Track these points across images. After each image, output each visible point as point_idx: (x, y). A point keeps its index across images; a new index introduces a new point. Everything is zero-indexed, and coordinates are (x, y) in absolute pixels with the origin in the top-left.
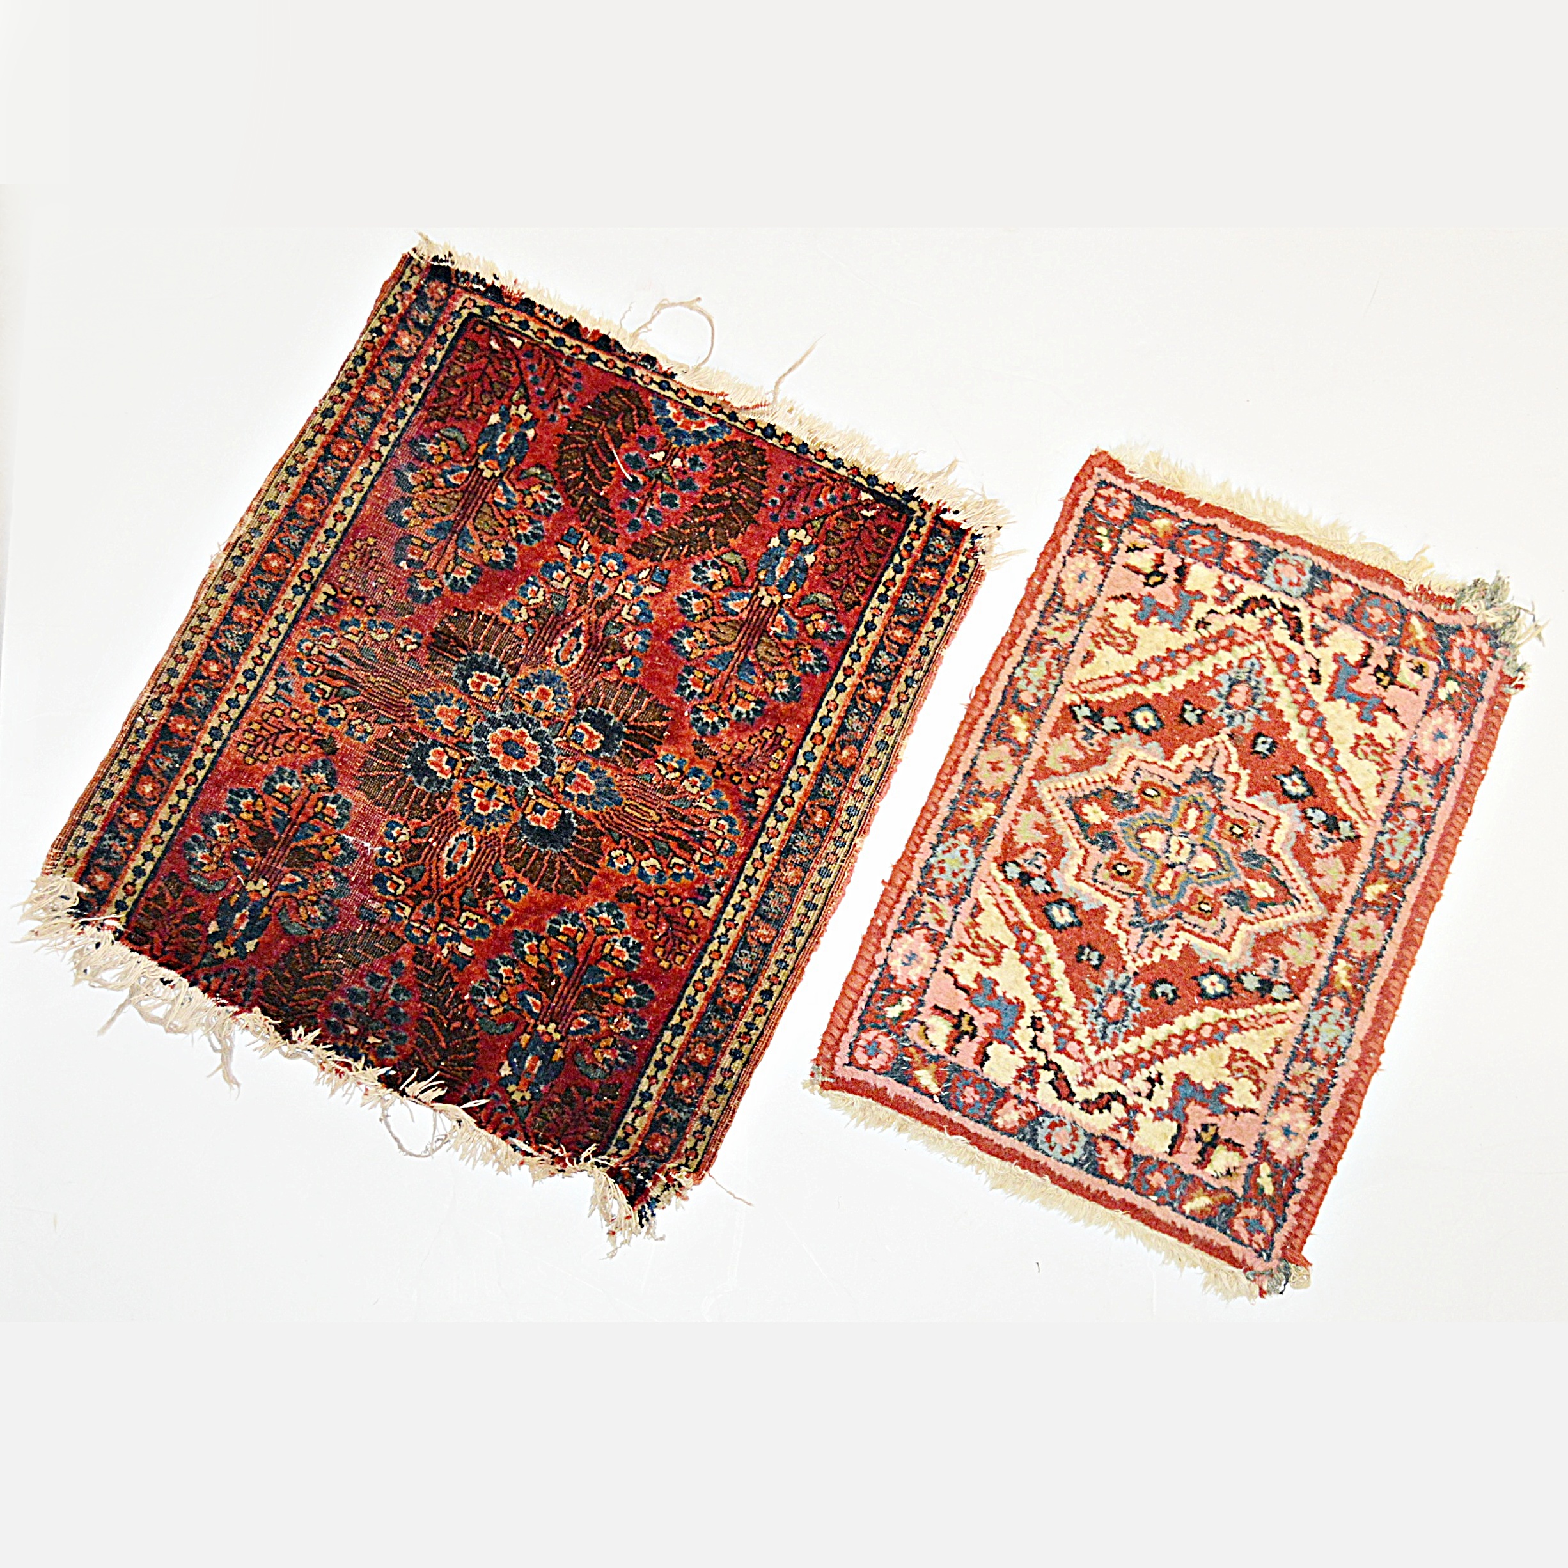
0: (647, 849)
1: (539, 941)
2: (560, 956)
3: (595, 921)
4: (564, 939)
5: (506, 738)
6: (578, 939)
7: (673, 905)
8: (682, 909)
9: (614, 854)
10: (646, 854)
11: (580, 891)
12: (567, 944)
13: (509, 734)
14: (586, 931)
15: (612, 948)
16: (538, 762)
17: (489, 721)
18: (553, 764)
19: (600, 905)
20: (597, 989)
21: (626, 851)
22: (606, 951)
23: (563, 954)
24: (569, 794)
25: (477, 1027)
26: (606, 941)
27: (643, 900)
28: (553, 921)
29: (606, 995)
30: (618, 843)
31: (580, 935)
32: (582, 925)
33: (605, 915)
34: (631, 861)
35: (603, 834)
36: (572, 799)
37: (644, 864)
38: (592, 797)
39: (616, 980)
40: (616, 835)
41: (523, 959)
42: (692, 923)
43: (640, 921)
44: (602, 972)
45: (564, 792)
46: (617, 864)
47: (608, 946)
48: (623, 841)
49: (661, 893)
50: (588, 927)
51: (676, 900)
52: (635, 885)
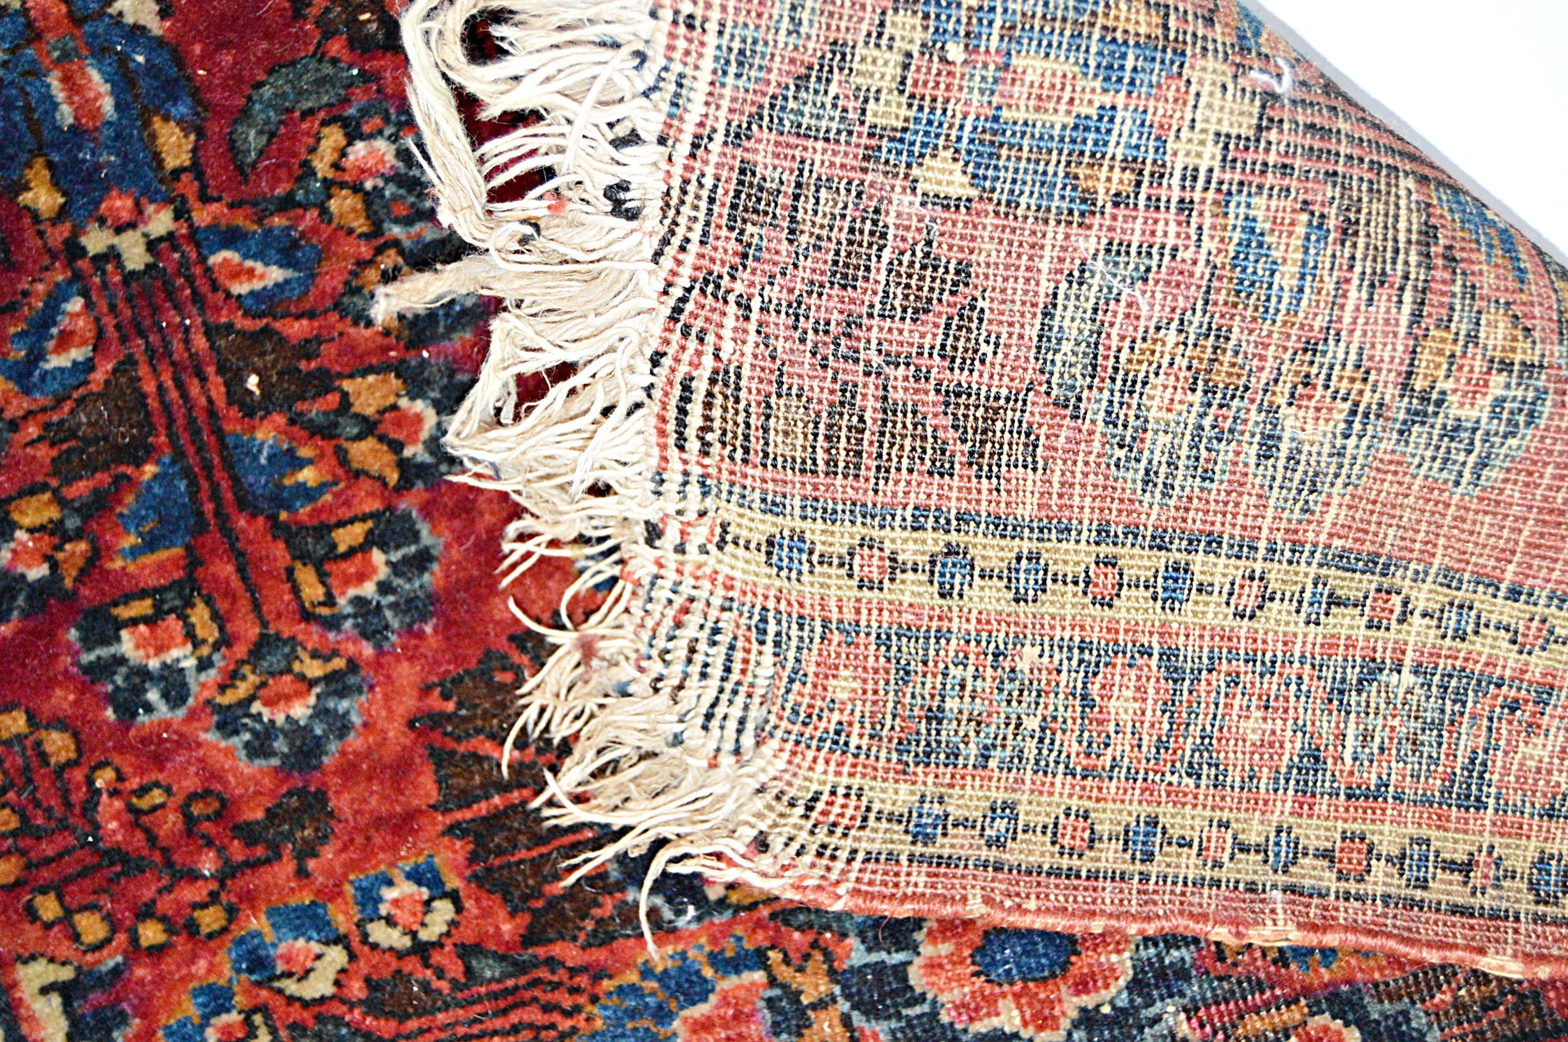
0: (373, 1007)
1: (403, 465)
2: (308, 476)
3: (314, 669)
4: (347, 537)
5: (1081, 964)
6: (306, 576)
7: (146, 913)
8: (114, 926)
9: (444, 910)
10: (357, 989)
11: (437, 720)
12: (323, 530)
13: (1082, 986)
14: (307, 616)
15: (191, 636)
16: (916, 977)
17: (1182, 973)
18: (871, 1011)
19: (342, 727)
20: (122, 483)
21: (421, 950)
22: (200, 615)
23: (307, 493)
24: (736, 965)
25: (335, 47)
26: (225, 641)
27: (237, 851)
28: (422, 560)
29: (81, 489)
30: (466, 952)
31: (312, 591)
32: (333, 623)
33: (300, 711)
34: (379, 933)
35: (528, 940)
36: (714, 959)
37: (336, 956)
38: (663, 1015)
39: (96, 556)
40: (489, 970)
41: (399, 369)
42: (49, 908)
43: (191, 783)
44: (151, 544)
45: (759, 959)
46: (404, 889)
47: (208, 632)
48: (455, 969)
49: (210, 919)
50: (313, 635)
51: (151, 933)
52: (302, 873)
